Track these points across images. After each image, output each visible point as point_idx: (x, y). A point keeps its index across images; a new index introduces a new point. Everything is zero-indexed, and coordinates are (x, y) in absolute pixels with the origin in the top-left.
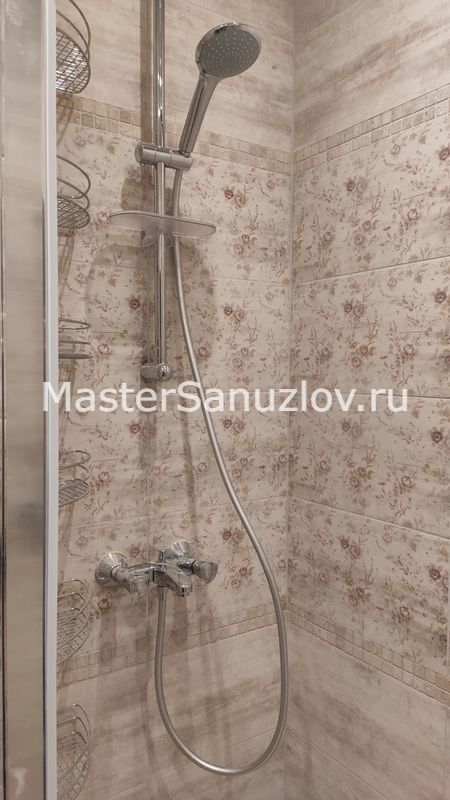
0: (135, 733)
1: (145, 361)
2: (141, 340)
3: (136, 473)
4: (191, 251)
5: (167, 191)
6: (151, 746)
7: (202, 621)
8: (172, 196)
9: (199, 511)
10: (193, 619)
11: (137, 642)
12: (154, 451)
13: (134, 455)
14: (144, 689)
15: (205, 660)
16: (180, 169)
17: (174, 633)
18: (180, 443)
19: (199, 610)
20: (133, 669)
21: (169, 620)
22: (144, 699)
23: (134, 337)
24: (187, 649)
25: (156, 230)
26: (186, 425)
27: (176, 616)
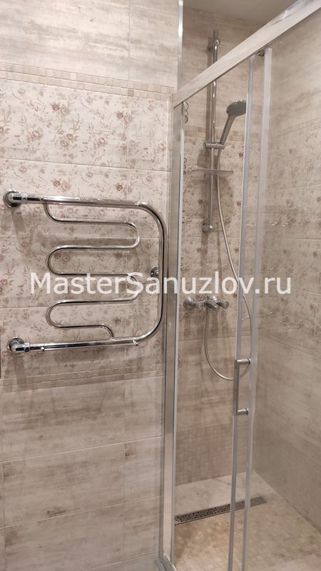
0: (197, 365)
1: (204, 225)
2: (202, 216)
3: (199, 267)
4: (224, 180)
5: (215, 157)
6: (202, 371)
7: (224, 328)
8: (217, 158)
10: (220, 327)
11: (198, 331)
12: (206, 260)
13: (199, 260)
14: (200, 349)
15: (224, 343)
16: (220, 149)
17: (212, 331)
18: (217, 257)
19: (222, 324)
20: (196, 341)
21: (210, 325)
22: (200, 353)
23: (200, 215)
24: (217, 337)
25: (210, 174)
26: (219, 250)
27: (213, 324)
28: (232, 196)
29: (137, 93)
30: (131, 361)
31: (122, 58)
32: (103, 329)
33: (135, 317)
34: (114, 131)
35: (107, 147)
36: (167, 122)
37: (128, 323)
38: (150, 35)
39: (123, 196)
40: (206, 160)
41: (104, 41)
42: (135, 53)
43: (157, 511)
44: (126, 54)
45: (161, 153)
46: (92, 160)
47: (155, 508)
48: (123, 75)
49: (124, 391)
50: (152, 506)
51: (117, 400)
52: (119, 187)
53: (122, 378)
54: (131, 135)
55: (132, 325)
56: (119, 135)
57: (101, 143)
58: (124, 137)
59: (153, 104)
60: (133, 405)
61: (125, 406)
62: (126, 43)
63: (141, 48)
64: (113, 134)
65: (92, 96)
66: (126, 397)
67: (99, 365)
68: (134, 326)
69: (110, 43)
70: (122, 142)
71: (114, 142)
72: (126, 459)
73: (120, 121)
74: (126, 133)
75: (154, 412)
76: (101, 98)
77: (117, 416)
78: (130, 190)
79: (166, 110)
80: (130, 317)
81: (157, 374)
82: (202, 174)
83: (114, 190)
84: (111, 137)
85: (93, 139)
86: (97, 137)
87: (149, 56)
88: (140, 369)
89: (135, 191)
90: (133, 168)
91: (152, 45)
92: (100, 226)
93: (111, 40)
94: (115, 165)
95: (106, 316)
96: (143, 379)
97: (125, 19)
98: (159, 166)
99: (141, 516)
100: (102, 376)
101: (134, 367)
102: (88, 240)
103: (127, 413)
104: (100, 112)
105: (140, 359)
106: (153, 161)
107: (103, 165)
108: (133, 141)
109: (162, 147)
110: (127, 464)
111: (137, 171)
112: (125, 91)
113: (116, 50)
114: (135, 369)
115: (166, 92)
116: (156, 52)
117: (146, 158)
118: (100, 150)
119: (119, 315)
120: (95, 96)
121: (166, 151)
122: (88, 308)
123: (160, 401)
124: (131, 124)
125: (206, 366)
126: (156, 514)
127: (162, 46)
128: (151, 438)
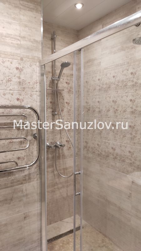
0: (52, 172)
1: (53, 112)
2: (52, 108)
4: (60, 93)
5: (56, 83)
6: (54, 175)
7: (63, 155)
8: (57, 84)
9: (62, 137)
10: (61, 155)
11: (52, 158)
14: (53, 165)
15: (63, 162)
16: (58, 80)
17: (58, 157)
19: (62, 153)
20: (51, 162)
21: (57, 155)
22: (53, 167)
24: (60, 160)
25: (54, 91)
27: (58, 154)
28: (64, 100)
29: (24, 59)
30: (26, 175)
31: (17, 44)
32: (13, 163)
33: (27, 156)
34: (15, 75)
35: (12, 82)
36: (38, 72)
37: (24, 159)
38: (29, 35)
39: (20, 103)
40: (52, 85)
41: (9, 37)
42: (23, 42)
43: (39, 240)
44: (19, 42)
45: (36, 84)
46: (5, 88)
47: (38, 239)
48: (18, 52)
49: (23, 189)
50: (37, 238)
51: (20, 194)
52: (18, 99)
53: (22, 183)
54: (22, 77)
55: (25, 160)
56: (17, 77)
57: (9, 80)
58: (19, 78)
59: (32, 64)
60: (27, 195)
61: (24, 196)
62: (19, 38)
63: (25, 40)
64: (14, 76)
65: (4, 60)
66: (23, 192)
67: (11, 179)
68: (27, 160)
69: (12, 38)
70: (18, 80)
71: (15, 80)
72: (25, 219)
73: (17, 71)
74: (20, 76)
75: (36, 197)
76: (9, 61)
77: (20, 201)
78: (23, 101)
79: (37, 66)
80: (24, 156)
81: (37, 180)
82: (51, 91)
83: (16, 101)
84: (14, 78)
85: (5, 79)
86: (8, 78)
87: (29, 44)
88: (30, 178)
89: (25, 101)
90: (24, 91)
91: (30, 39)
92: (10, 117)
93: (12, 36)
94: (16, 90)
95: (14, 157)
96: (31, 183)
97: (18, 27)
98: (35, 90)
99: (32, 244)
100: (13, 183)
101: (27, 178)
102: (5, 123)
103: (25, 199)
104: (8, 67)
105: (30, 174)
106: (33, 88)
107: (11, 90)
108: (23, 80)
109: (36, 82)
110: (25, 222)
111: (26, 92)
112: (19, 58)
113: (14, 41)
114: (27, 179)
115: (37, 59)
116: (32, 42)
117: (29, 87)
118: (9, 84)
119: (19, 155)
120: (6, 60)
121: (38, 84)
122: (5, 154)
123: (39, 192)
124: (22, 72)
125: (56, 173)
126: (38, 242)
127: (34, 40)
128: (35, 208)
